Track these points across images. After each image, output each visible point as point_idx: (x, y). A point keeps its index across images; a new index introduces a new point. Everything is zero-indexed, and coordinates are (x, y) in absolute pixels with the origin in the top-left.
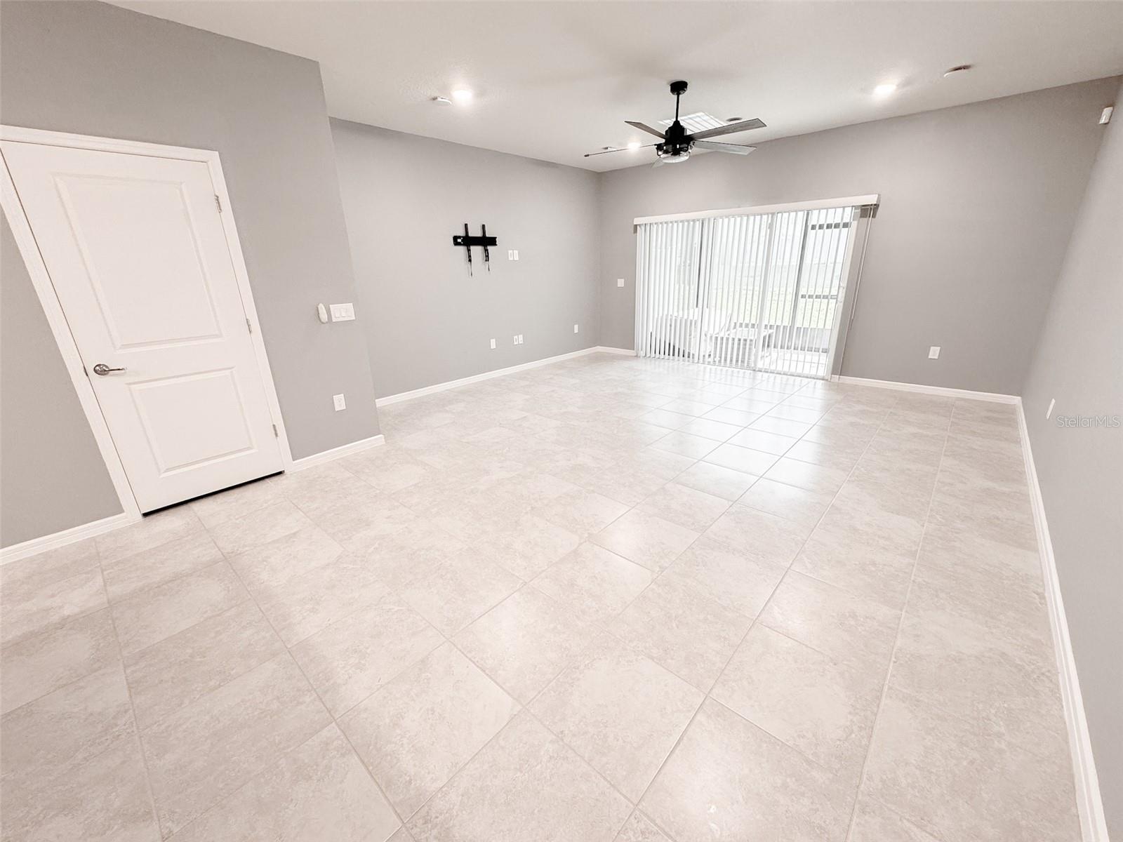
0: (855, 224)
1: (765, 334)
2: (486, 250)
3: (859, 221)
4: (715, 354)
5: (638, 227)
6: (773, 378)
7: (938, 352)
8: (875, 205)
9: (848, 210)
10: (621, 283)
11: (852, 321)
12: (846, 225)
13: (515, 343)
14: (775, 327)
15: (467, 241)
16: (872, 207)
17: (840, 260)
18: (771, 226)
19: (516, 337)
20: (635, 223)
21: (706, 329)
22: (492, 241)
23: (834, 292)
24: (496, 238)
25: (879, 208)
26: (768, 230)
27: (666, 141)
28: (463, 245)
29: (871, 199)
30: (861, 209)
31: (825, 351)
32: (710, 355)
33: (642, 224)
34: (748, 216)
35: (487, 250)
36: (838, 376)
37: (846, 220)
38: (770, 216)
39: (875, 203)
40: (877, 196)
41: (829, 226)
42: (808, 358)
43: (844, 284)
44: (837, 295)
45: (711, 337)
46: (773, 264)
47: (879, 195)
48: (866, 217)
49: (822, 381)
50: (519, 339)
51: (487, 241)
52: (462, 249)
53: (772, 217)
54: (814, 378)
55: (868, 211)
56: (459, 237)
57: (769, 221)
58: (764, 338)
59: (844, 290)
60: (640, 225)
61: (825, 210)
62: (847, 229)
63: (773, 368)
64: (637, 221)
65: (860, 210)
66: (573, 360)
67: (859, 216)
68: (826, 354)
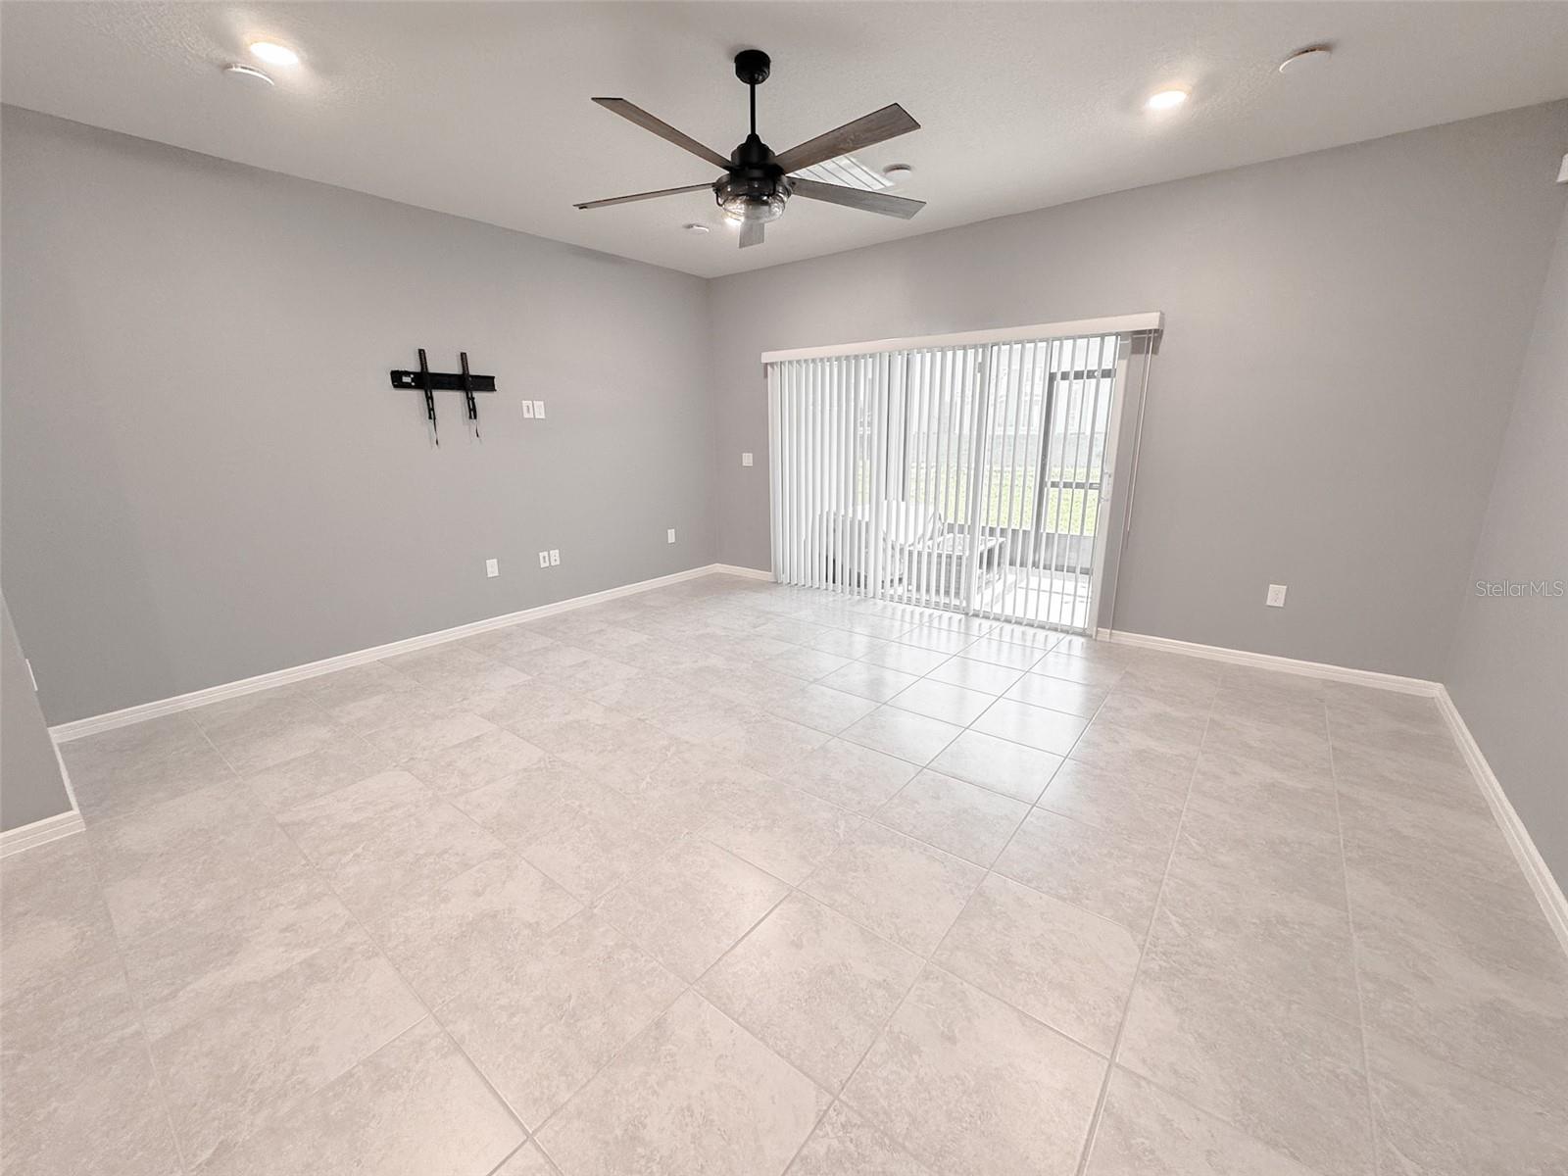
0: (1122, 367)
1: (982, 548)
2: (471, 399)
3: (1129, 361)
4: (910, 578)
5: (769, 368)
6: (998, 630)
7: (1282, 597)
8: (1156, 331)
9: (1110, 341)
10: (747, 459)
11: (1127, 535)
12: (1107, 374)
13: (543, 565)
14: (1010, 532)
15: (426, 381)
16: (1152, 335)
17: (1100, 427)
18: (981, 368)
19: (546, 554)
20: (764, 361)
21: (893, 538)
22: (487, 383)
23: (1095, 479)
24: (493, 378)
25: (1164, 336)
26: (979, 375)
27: (731, 174)
28: (416, 387)
29: (1149, 321)
30: (1133, 340)
31: (1086, 572)
32: (900, 580)
33: (776, 363)
34: (943, 350)
35: (473, 399)
36: (1109, 631)
37: (1107, 365)
38: (980, 350)
39: (1156, 327)
40: (1159, 314)
41: (1078, 375)
42: (1058, 585)
43: (1110, 469)
44: (1100, 484)
45: (902, 550)
46: (989, 433)
47: (1162, 314)
48: (1142, 353)
49: (1082, 640)
50: (551, 558)
51: (470, 383)
52: (416, 396)
53: (983, 351)
54: (1067, 632)
55: (1143, 342)
56: (407, 374)
57: (980, 360)
58: (982, 554)
59: (1112, 480)
60: (772, 364)
61: (1071, 341)
62: (1109, 379)
63: (997, 609)
64: (767, 357)
65: (1130, 341)
66: (664, 589)
67: (1129, 351)
68: (1087, 576)
